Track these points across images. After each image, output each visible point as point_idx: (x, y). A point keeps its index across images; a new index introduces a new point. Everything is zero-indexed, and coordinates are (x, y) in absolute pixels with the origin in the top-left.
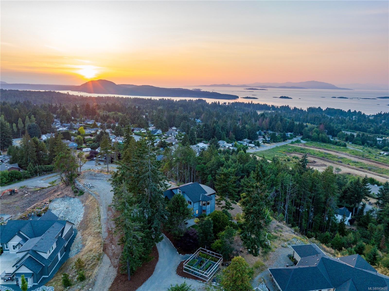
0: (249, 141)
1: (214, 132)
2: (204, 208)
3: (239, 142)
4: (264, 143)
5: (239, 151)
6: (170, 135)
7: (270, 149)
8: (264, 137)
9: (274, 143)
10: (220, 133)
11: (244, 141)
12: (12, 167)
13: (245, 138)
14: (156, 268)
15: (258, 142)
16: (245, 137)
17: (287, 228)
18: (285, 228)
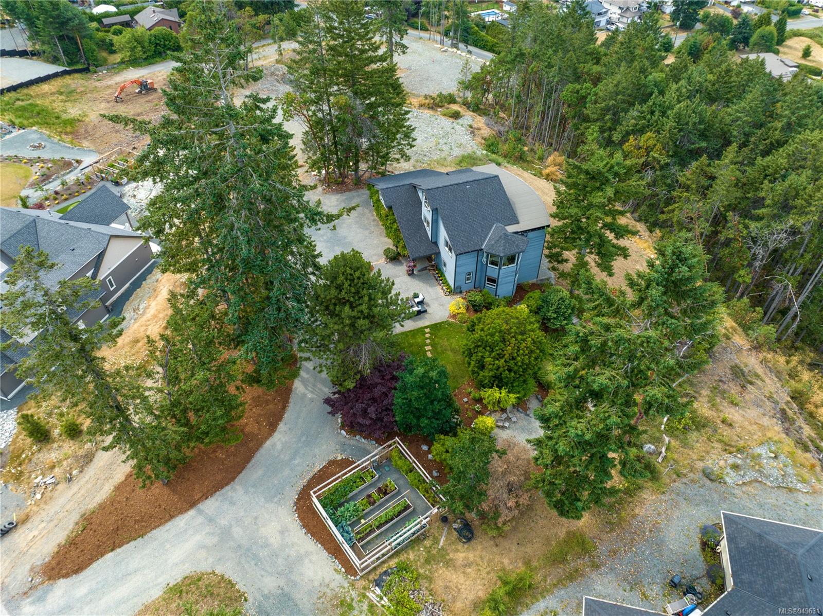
2: (492, 271)
5: (761, 25)
12: (165, 17)
14: (253, 461)
17: (767, 380)
18: (759, 382)
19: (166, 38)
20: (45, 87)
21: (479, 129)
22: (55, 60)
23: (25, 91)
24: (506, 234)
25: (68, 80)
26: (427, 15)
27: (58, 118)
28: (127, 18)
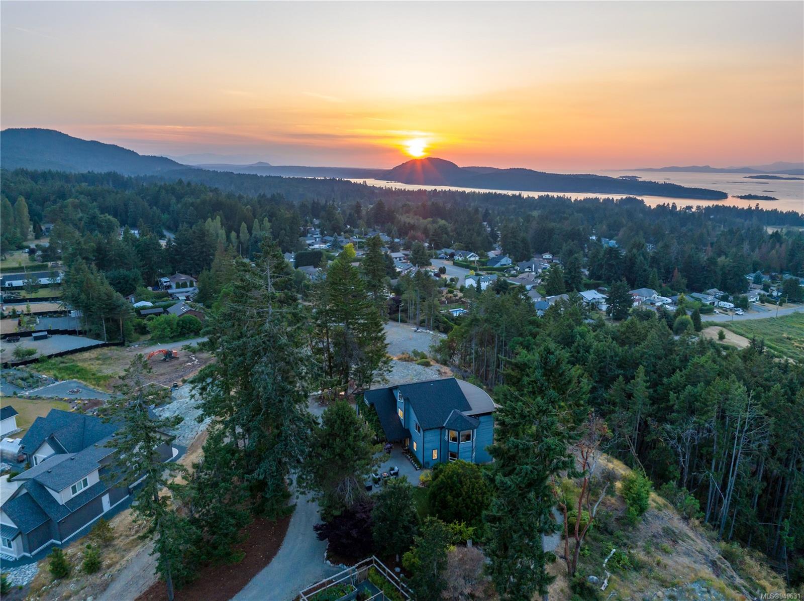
0: (721, 294)
1: (632, 267)
2: (453, 447)
3: (695, 294)
4: (763, 302)
5: (679, 314)
7: (775, 317)
8: (766, 288)
9: (792, 305)
11: (708, 294)
13: (713, 287)
15: (745, 300)
16: (712, 284)
17: (698, 541)
18: (691, 542)
19: (191, 322)
20: (86, 355)
21: (445, 373)
22: (97, 336)
23: (70, 357)
24: (462, 416)
25: (105, 350)
26: (405, 311)
27: (93, 374)
28: (161, 310)
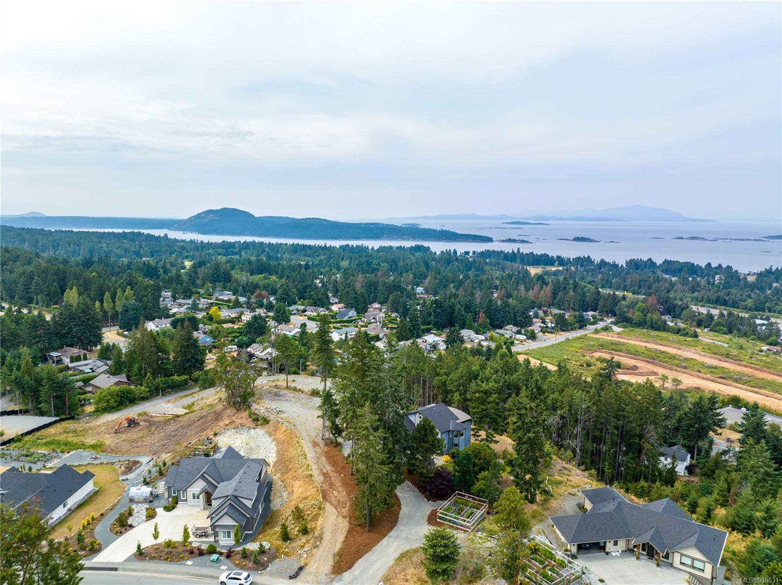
0: (515, 329)
1: (453, 313)
2: (456, 440)
3: (498, 331)
4: (544, 333)
6: (373, 320)
7: (555, 343)
8: (544, 322)
9: (562, 333)
10: (462, 315)
11: (507, 330)
12: (118, 380)
13: (509, 324)
14: (400, 518)
15: (533, 332)
16: (508, 321)
23: (38, 434)
